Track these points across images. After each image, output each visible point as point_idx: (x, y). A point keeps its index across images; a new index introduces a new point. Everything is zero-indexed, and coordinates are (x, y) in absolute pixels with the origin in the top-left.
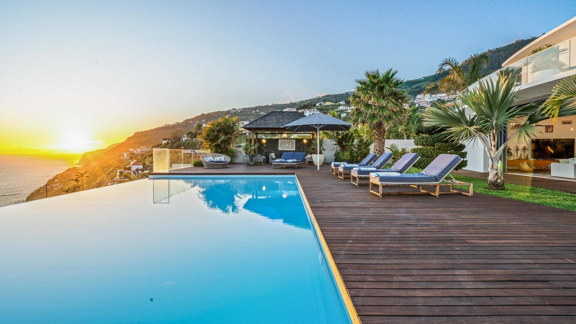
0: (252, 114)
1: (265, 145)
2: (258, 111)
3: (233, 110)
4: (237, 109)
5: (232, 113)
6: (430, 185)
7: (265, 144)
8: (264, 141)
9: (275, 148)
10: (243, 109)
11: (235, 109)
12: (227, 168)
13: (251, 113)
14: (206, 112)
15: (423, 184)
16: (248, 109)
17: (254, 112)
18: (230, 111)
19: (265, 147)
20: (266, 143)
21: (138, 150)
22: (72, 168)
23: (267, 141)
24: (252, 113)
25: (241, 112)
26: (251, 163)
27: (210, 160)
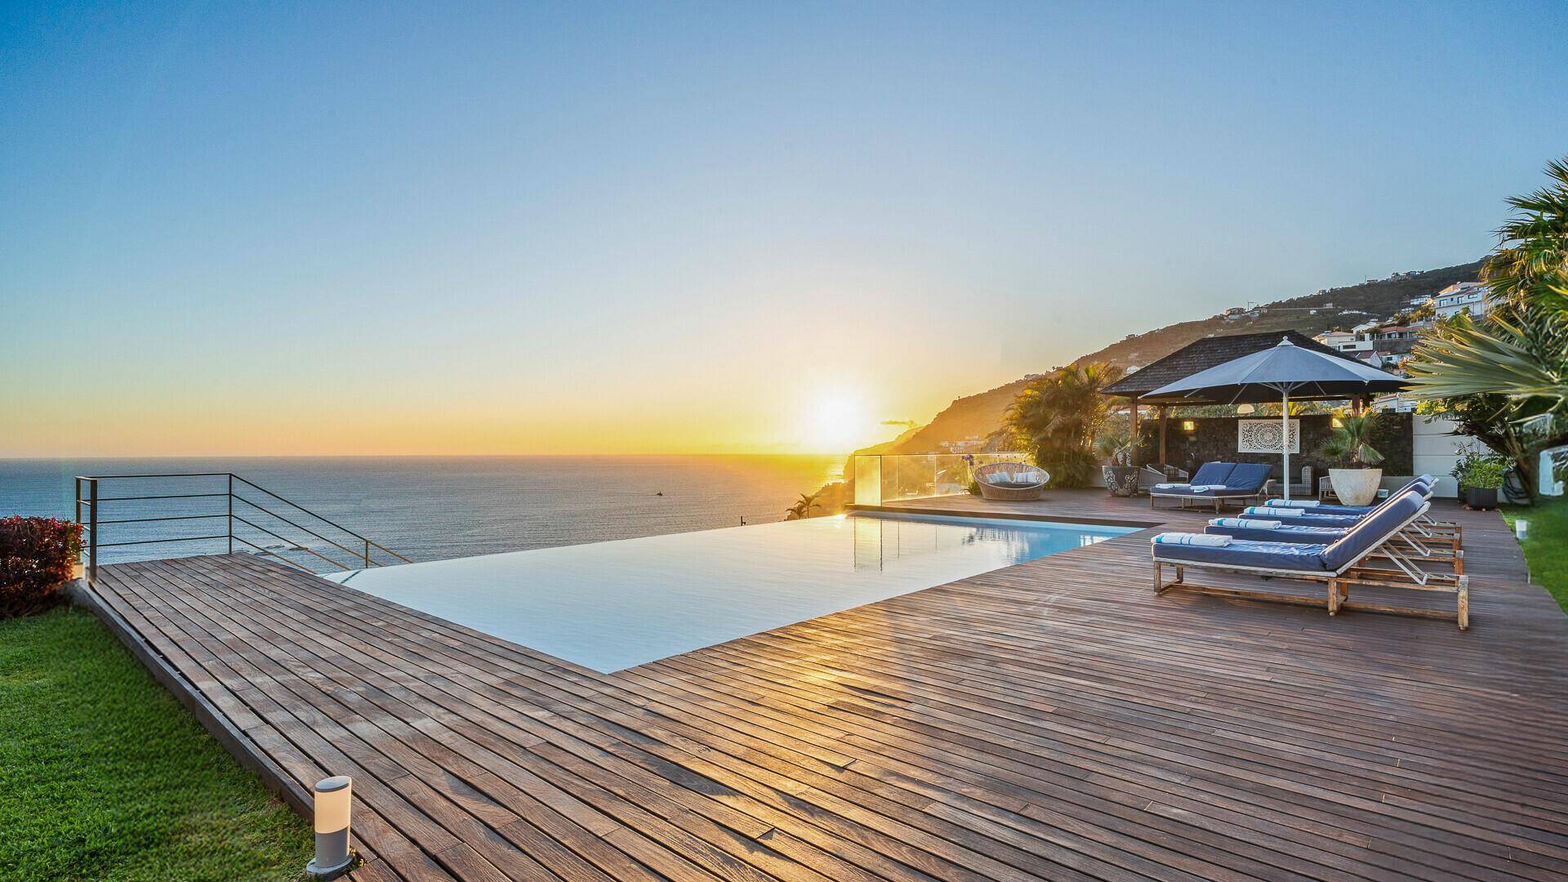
0: (1306, 320)
1: (1193, 439)
2: (1330, 306)
3: (1234, 314)
4: (1248, 308)
5: (1228, 323)
6: (1304, 577)
7: (1191, 435)
8: (1189, 426)
9: (1226, 445)
10: (1269, 307)
11: (1241, 311)
12: (1039, 500)
13: (1303, 317)
14: (1140, 332)
15: (1282, 573)
16: (1291, 303)
17: (1312, 312)
18: (1222, 317)
19: (1194, 443)
20: (1196, 433)
21: (960, 443)
22: (830, 484)
23: (1198, 427)
24: (1308, 317)
25: (1262, 316)
26: (1121, 491)
27: (998, 480)
